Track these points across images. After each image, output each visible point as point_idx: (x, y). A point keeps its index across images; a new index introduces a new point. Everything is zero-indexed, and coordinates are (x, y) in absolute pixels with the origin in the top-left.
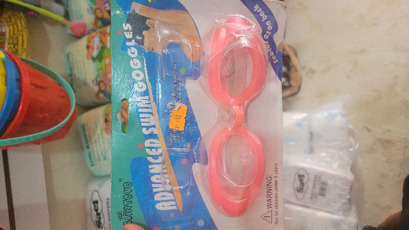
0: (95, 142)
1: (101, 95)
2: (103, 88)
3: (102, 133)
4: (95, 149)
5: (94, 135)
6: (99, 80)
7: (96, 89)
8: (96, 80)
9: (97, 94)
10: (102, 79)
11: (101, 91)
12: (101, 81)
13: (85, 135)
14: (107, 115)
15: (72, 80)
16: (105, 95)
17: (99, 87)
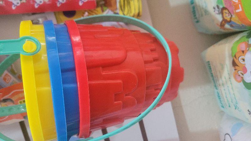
0: (223, 84)
1: (227, 26)
2: (228, 18)
3: (230, 78)
4: (223, 92)
5: (221, 77)
6: (221, 7)
7: (219, 18)
8: (218, 7)
9: (222, 25)
10: (225, 6)
11: (225, 21)
12: (224, 8)
13: (212, 74)
14: (235, 56)
15: (194, 8)
16: (231, 26)
17: (223, 17)
